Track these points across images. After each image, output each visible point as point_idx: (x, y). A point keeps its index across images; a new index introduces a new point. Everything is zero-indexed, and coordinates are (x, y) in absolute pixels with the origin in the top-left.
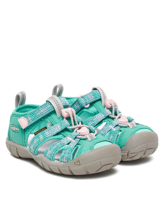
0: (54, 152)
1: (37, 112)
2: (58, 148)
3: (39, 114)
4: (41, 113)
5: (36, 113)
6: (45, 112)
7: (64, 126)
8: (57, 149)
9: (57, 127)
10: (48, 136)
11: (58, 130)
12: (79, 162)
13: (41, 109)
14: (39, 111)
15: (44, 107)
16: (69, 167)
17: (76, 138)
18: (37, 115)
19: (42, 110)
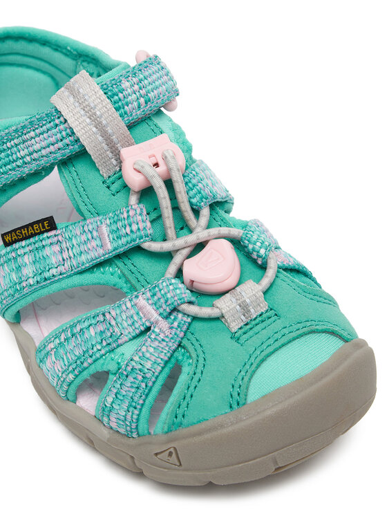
0: (71, 377)
1: (16, 145)
2: (90, 361)
3: (22, 153)
4: (31, 149)
5: (9, 144)
6: (48, 150)
7: (124, 240)
8: (85, 365)
9: (95, 234)
10: (54, 271)
11: (101, 251)
12: (174, 455)
13: (32, 134)
14: (24, 142)
15: (44, 128)
16: (132, 457)
17: (175, 310)
18: (14, 156)
19: (37, 139)
